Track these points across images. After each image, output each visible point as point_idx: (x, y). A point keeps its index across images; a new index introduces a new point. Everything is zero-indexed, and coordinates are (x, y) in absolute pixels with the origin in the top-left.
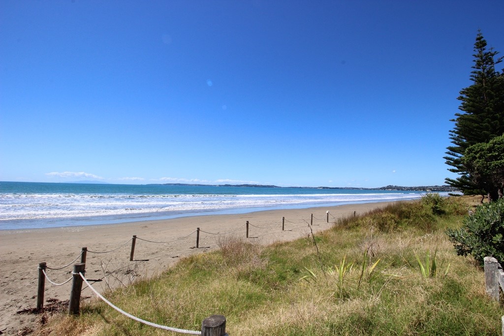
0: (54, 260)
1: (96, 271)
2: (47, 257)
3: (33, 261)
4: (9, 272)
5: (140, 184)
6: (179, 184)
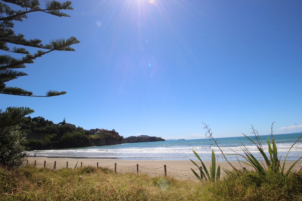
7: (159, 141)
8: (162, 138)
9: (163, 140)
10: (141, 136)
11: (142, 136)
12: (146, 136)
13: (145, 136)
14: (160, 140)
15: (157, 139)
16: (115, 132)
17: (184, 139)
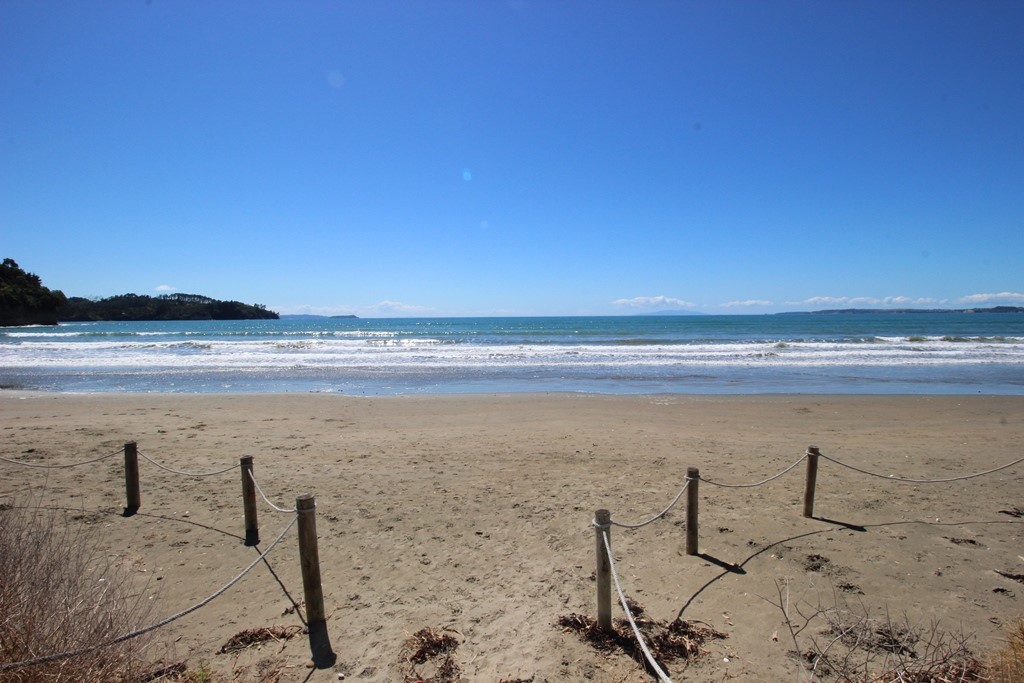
0: (630, 468)
1: (722, 530)
2: (618, 458)
3: (597, 463)
4: (559, 483)
5: (763, 314)
6: (854, 311)
7: (254, 317)
8: (267, 309)
9: (273, 316)
10: (174, 295)
11: (179, 295)
12: (200, 297)
13: (195, 296)
14: (258, 313)
15: (244, 311)
16: (21, 272)
17: (353, 317)
